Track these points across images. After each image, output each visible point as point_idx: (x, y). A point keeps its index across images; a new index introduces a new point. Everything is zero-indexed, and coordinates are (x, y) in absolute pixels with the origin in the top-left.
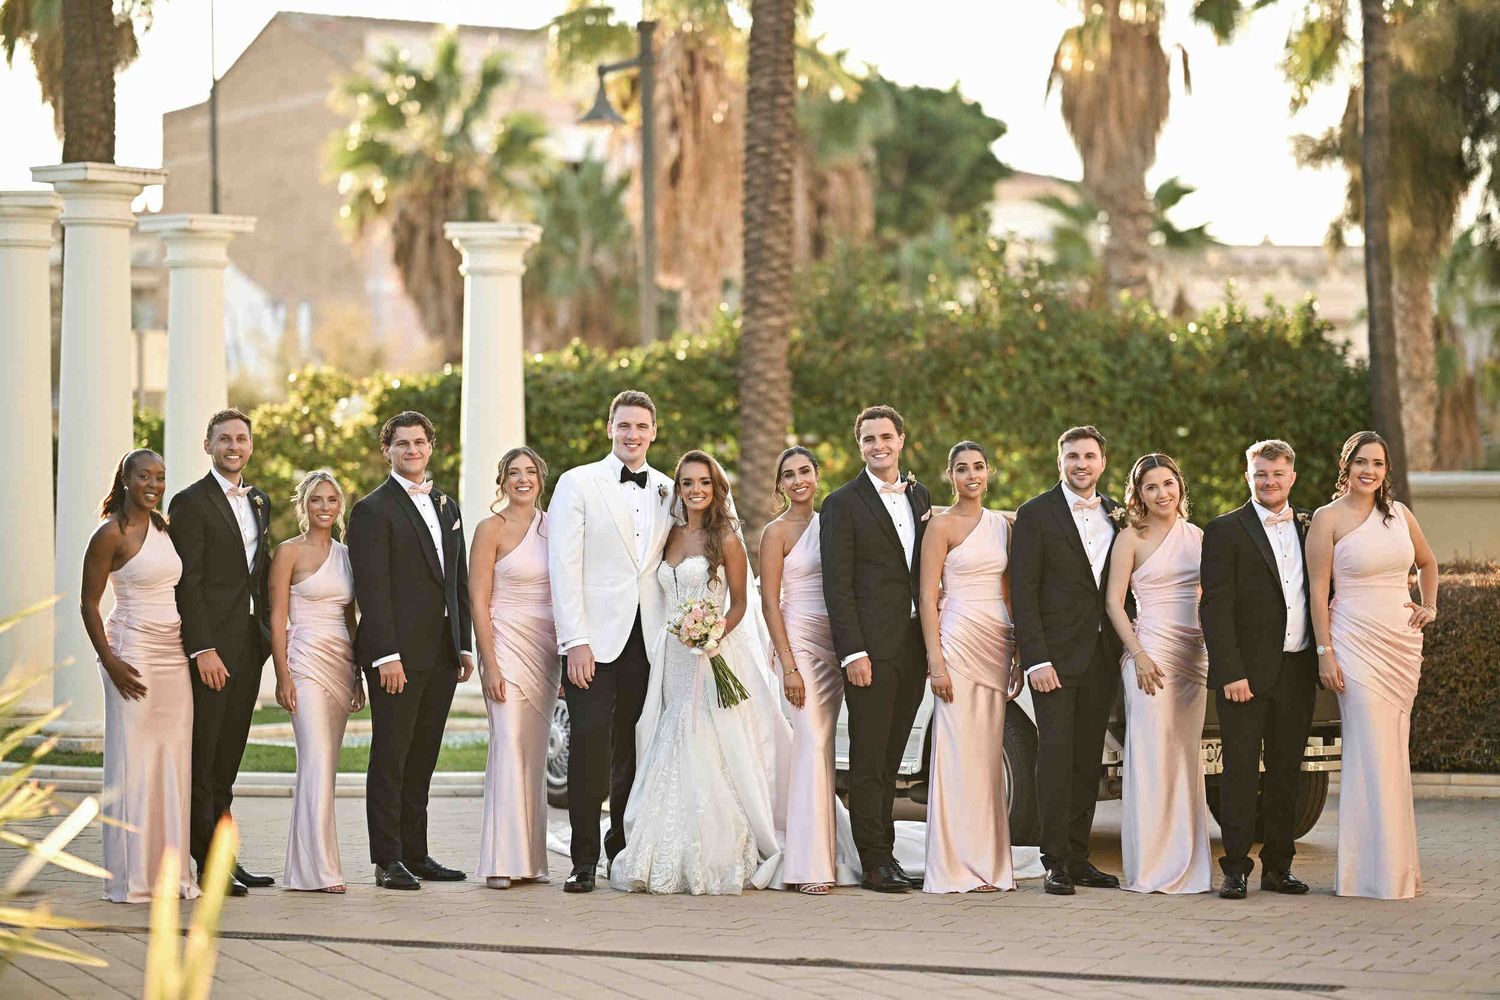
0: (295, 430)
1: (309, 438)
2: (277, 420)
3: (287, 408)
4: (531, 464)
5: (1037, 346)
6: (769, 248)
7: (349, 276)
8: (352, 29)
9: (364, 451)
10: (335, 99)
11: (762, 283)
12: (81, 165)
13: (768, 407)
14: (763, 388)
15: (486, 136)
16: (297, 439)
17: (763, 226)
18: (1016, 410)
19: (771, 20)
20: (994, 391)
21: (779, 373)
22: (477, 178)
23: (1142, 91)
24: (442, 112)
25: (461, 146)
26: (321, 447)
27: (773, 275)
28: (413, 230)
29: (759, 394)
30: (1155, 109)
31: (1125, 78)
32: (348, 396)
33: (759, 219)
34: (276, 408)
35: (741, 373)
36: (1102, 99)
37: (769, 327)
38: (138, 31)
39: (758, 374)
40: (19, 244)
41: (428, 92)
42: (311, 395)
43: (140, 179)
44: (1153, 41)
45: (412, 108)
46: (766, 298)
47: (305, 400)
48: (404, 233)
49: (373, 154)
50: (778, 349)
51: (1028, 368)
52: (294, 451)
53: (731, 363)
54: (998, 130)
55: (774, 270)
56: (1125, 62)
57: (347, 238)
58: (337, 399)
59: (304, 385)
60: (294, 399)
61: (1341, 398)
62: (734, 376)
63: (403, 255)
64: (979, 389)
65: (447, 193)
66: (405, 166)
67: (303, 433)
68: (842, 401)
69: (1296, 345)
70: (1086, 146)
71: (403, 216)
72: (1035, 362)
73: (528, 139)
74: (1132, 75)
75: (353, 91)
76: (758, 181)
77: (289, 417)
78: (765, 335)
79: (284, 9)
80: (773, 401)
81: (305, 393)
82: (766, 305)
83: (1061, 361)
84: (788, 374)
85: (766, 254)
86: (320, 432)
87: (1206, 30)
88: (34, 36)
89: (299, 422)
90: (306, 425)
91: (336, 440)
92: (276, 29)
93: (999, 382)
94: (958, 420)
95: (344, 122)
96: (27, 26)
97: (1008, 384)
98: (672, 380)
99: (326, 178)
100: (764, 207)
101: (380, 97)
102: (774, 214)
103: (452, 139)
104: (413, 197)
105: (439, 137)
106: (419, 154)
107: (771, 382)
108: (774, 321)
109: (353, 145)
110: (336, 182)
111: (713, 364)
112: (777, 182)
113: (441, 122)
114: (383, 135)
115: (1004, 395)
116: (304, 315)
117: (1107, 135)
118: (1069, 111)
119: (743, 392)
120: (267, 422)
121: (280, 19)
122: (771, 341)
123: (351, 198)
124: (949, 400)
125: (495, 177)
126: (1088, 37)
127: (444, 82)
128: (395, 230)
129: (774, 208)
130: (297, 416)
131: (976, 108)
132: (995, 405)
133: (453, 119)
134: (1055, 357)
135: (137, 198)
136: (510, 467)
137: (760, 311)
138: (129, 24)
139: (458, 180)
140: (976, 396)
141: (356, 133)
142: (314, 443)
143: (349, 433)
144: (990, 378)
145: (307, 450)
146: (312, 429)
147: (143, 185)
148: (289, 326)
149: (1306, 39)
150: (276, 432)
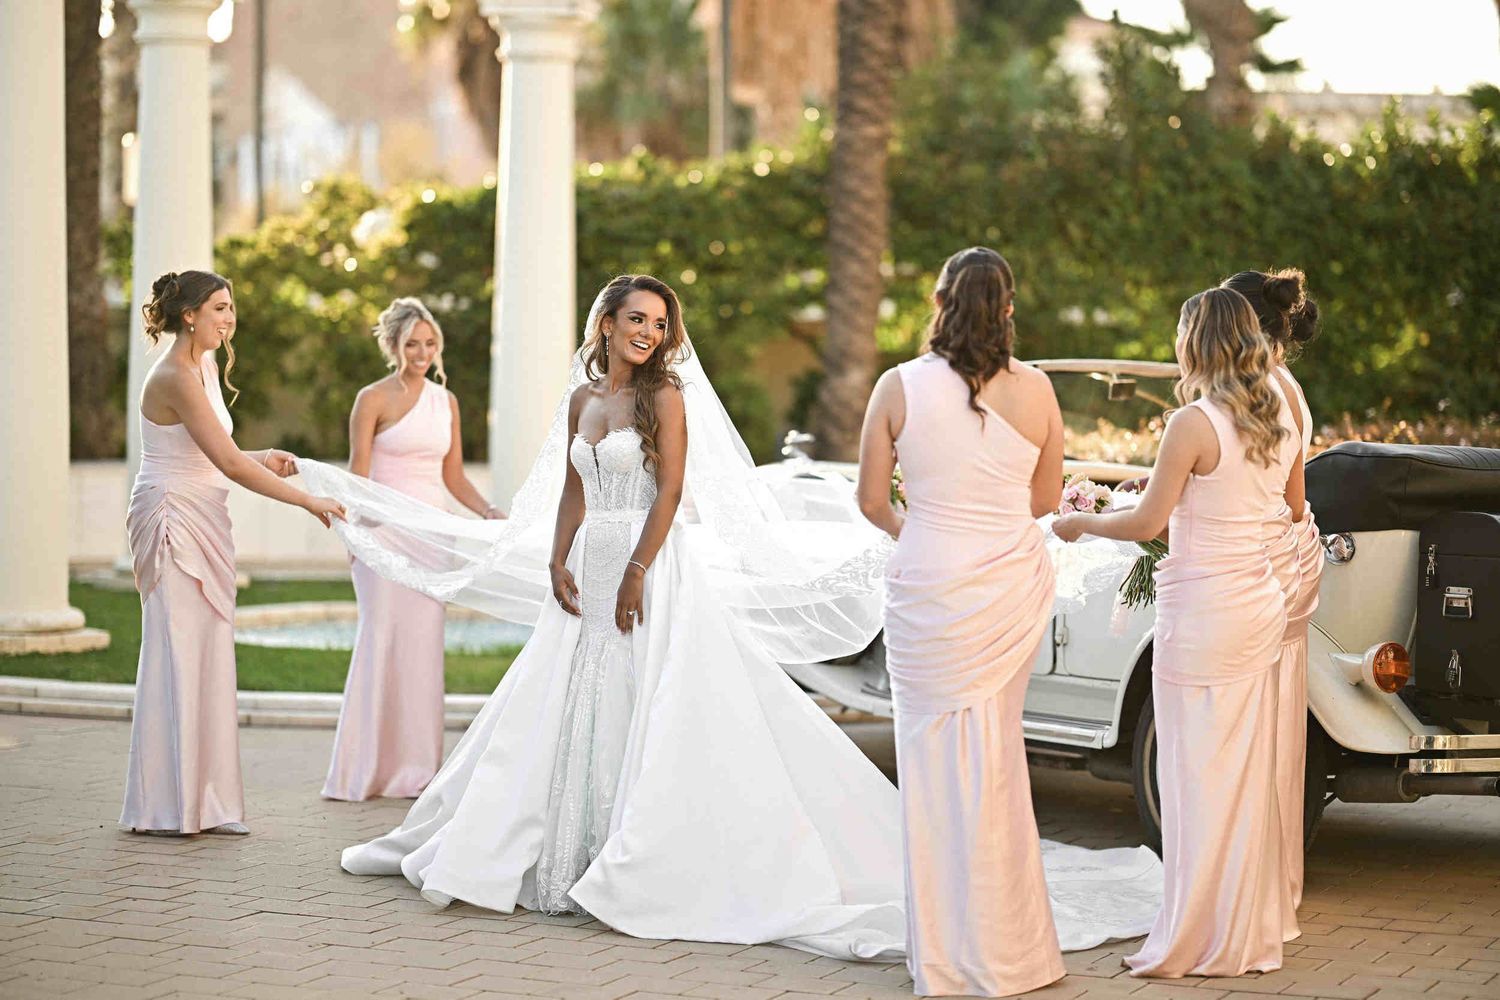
0: (309, 248)
1: (326, 258)
2: (289, 237)
3: (299, 222)
5: (1176, 165)
6: (867, 44)
11: (858, 86)
13: (863, 230)
14: (857, 209)
16: (312, 259)
18: (1149, 240)
20: (1125, 217)
21: (875, 192)
26: (340, 268)
27: (870, 76)
29: (853, 216)
32: (373, 209)
33: (857, 10)
34: (288, 221)
35: (831, 191)
37: (865, 139)
39: (852, 192)
42: (329, 208)
46: (863, 104)
47: (323, 214)
51: (1164, 191)
52: (311, 273)
53: (819, 179)
55: (871, 70)
57: (409, 56)
58: (360, 212)
59: (321, 196)
60: (307, 212)
62: (823, 195)
64: (1108, 215)
67: (318, 252)
69: (1471, 172)
72: (1173, 185)
77: (303, 233)
78: (860, 145)
80: (867, 223)
81: (322, 205)
82: (862, 112)
83: (1204, 184)
84: (886, 192)
85: (862, 53)
86: (341, 252)
89: (315, 240)
90: (323, 244)
91: (358, 261)
93: (1131, 207)
94: (1082, 249)
97: (1140, 209)
98: (750, 196)
107: (866, 203)
108: (871, 130)
111: (801, 180)
115: (1136, 223)
119: (833, 213)
120: (277, 239)
122: (866, 154)
124: (1073, 228)
130: (312, 232)
132: (1124, 233)
134: (1196, 179)
137: (855, 119)
140: (1103, 222)
142: (334, 262)
143: (373, 254)
144: (1121, 202)
145: (324, 272)
146: (331, 247)
148: (356, 146)
150: (288, 250)
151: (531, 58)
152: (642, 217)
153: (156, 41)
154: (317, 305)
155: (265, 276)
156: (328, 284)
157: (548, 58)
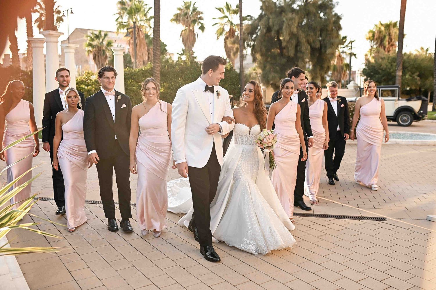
0: (85, 80)
1: (87, 82)
2: (82, 79)
3: (84, 77)
4: (155, 86)
5: (195, 69)
6: (157, 54)
7: (87, 61)
8: (86, 30)
9: (96, 84)
10: (85, 38)
11: (156, 59)
12: (48, 31)
13: (157, 77)
14: (156, 74)
15: (105, 43)
16: (85, 82)
17: (156, 50)
18: (192, 78)
19: (157, 19)
20: (189, 76)
21: (158, 72)
22: (104, 48)
23: (192, 38)
24: (99, 39)
25: (102, 44)
26: (89, 83)
27: (157, 58)
28: (96, 55)
29: (156, 75)
30: (194, 41)
31: (190, 37)
32: (93, 75)
33: (155, 49)
34: (82, 77)
35: (153, 72)
36: (187, 39)
37: (157, 66)
38: (58, 28)
39: (156, 72)
40: (38, 47)
41: (97, 37)
42: (87, 75)
43: (60, 34)
44: (194, 32)
45: (95, 39)
46: (157, 61)
47: (86, 76)
48: (94, 55)
49: (90, 45)
50: (159, 69)
51: (194, 72)
52: (85, 84)
53: (151, 71)
54: (166, 46)
55: (158, 57)
56: (190, 34)
57: (87, 56)
58: (91, 75)
59: (86, 74)
60: (85, 76)
61: (236, 77)
62: (152, 73)
63: (94, 58)
64: (187, 75)
65: (100, 50)
66: (94, 47)
67: (86, 81)
68: (167, 77)
69: (229, 70)
70: (185, 45)
71: (94, 53)
72: (195, 71)
73: (111, 43)
74: (191, 36)
75: (87, 37)
76: (155, 43)
77: (84, 78)
79: (77, 28)
80: (158, 76)
81: (86, 75)
82: (157, 62)
83: (199, 71)
84: (160, 72)
85: (156, 55)
86: (89, 81)
87: (200, 31)
88: (43, 28)
89: (86, 79)
90: (86, 80)
91: (91, 82)
92: (76, 30)
93: (190, 74)
94: (184, 79)
95: (86, 41)
96: (42, 27)
97: (191, 74)
98: (143, 73)
99: (84, 48)
100: (156, 47)
101: (91, 38)
102: (158, 49)
103: (101, 43)
104: (96, 51)
105: (99, 43)
106: (96, 45)
107: (158, 74)
108: (158, 65)
109: (88, 43)
110: (85, 49)
111: (148, 71)
112: (158, 44)
113: (99, 41)
114: (91, 42)
115: (191, 76)
116: (80, 66)
117: (188, 44)
118: (183, 40)
119: (153, 75)
120: (81, 79)
121: (76, 29)
122: (157, 67)
123: (87, 51)
124: (183, 77)
125: (106, 48)
126: (186, 31)
127: (99, 35)
128: (93, 55)
129: (158, 48)
130: (85, 78)
131: (163, 43)
132: (189, 77)
133: (101, 40)
134: (198, 71)
135: (59, 38)
136: (146, 87)
137: (156, 63)
138: (56, 27)
139: (102, 48)
140: (187, 76)
141: (88, 42)
142: (88, 82)
143: (93, 81)
144: (188, 73)
145: (87, 84)
146: (88, 80)
147: (60, 35)
148: (79, 68)
149: (219, 30)
150: (82, 81)
151: (118, 55)
152: (129, 76)
153: (66, 53)
154: (86, 87)
155: (79, 84)
156: (87, 85)
157: (120, 55)
